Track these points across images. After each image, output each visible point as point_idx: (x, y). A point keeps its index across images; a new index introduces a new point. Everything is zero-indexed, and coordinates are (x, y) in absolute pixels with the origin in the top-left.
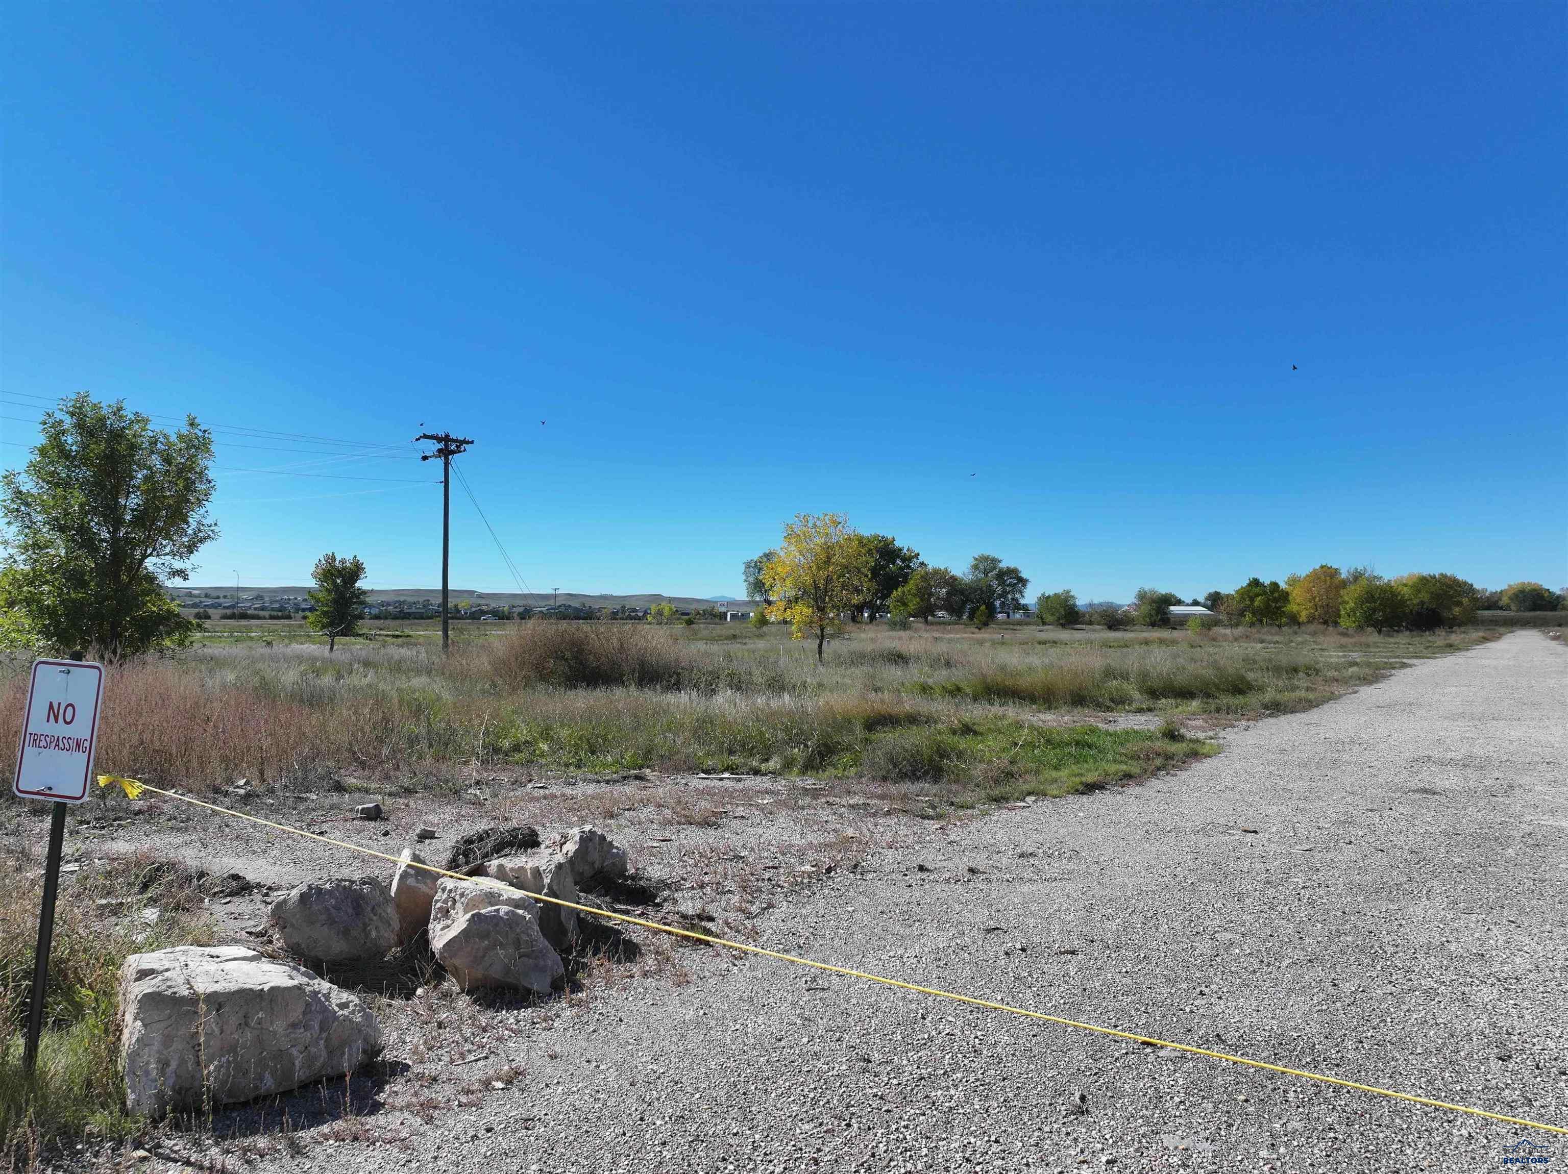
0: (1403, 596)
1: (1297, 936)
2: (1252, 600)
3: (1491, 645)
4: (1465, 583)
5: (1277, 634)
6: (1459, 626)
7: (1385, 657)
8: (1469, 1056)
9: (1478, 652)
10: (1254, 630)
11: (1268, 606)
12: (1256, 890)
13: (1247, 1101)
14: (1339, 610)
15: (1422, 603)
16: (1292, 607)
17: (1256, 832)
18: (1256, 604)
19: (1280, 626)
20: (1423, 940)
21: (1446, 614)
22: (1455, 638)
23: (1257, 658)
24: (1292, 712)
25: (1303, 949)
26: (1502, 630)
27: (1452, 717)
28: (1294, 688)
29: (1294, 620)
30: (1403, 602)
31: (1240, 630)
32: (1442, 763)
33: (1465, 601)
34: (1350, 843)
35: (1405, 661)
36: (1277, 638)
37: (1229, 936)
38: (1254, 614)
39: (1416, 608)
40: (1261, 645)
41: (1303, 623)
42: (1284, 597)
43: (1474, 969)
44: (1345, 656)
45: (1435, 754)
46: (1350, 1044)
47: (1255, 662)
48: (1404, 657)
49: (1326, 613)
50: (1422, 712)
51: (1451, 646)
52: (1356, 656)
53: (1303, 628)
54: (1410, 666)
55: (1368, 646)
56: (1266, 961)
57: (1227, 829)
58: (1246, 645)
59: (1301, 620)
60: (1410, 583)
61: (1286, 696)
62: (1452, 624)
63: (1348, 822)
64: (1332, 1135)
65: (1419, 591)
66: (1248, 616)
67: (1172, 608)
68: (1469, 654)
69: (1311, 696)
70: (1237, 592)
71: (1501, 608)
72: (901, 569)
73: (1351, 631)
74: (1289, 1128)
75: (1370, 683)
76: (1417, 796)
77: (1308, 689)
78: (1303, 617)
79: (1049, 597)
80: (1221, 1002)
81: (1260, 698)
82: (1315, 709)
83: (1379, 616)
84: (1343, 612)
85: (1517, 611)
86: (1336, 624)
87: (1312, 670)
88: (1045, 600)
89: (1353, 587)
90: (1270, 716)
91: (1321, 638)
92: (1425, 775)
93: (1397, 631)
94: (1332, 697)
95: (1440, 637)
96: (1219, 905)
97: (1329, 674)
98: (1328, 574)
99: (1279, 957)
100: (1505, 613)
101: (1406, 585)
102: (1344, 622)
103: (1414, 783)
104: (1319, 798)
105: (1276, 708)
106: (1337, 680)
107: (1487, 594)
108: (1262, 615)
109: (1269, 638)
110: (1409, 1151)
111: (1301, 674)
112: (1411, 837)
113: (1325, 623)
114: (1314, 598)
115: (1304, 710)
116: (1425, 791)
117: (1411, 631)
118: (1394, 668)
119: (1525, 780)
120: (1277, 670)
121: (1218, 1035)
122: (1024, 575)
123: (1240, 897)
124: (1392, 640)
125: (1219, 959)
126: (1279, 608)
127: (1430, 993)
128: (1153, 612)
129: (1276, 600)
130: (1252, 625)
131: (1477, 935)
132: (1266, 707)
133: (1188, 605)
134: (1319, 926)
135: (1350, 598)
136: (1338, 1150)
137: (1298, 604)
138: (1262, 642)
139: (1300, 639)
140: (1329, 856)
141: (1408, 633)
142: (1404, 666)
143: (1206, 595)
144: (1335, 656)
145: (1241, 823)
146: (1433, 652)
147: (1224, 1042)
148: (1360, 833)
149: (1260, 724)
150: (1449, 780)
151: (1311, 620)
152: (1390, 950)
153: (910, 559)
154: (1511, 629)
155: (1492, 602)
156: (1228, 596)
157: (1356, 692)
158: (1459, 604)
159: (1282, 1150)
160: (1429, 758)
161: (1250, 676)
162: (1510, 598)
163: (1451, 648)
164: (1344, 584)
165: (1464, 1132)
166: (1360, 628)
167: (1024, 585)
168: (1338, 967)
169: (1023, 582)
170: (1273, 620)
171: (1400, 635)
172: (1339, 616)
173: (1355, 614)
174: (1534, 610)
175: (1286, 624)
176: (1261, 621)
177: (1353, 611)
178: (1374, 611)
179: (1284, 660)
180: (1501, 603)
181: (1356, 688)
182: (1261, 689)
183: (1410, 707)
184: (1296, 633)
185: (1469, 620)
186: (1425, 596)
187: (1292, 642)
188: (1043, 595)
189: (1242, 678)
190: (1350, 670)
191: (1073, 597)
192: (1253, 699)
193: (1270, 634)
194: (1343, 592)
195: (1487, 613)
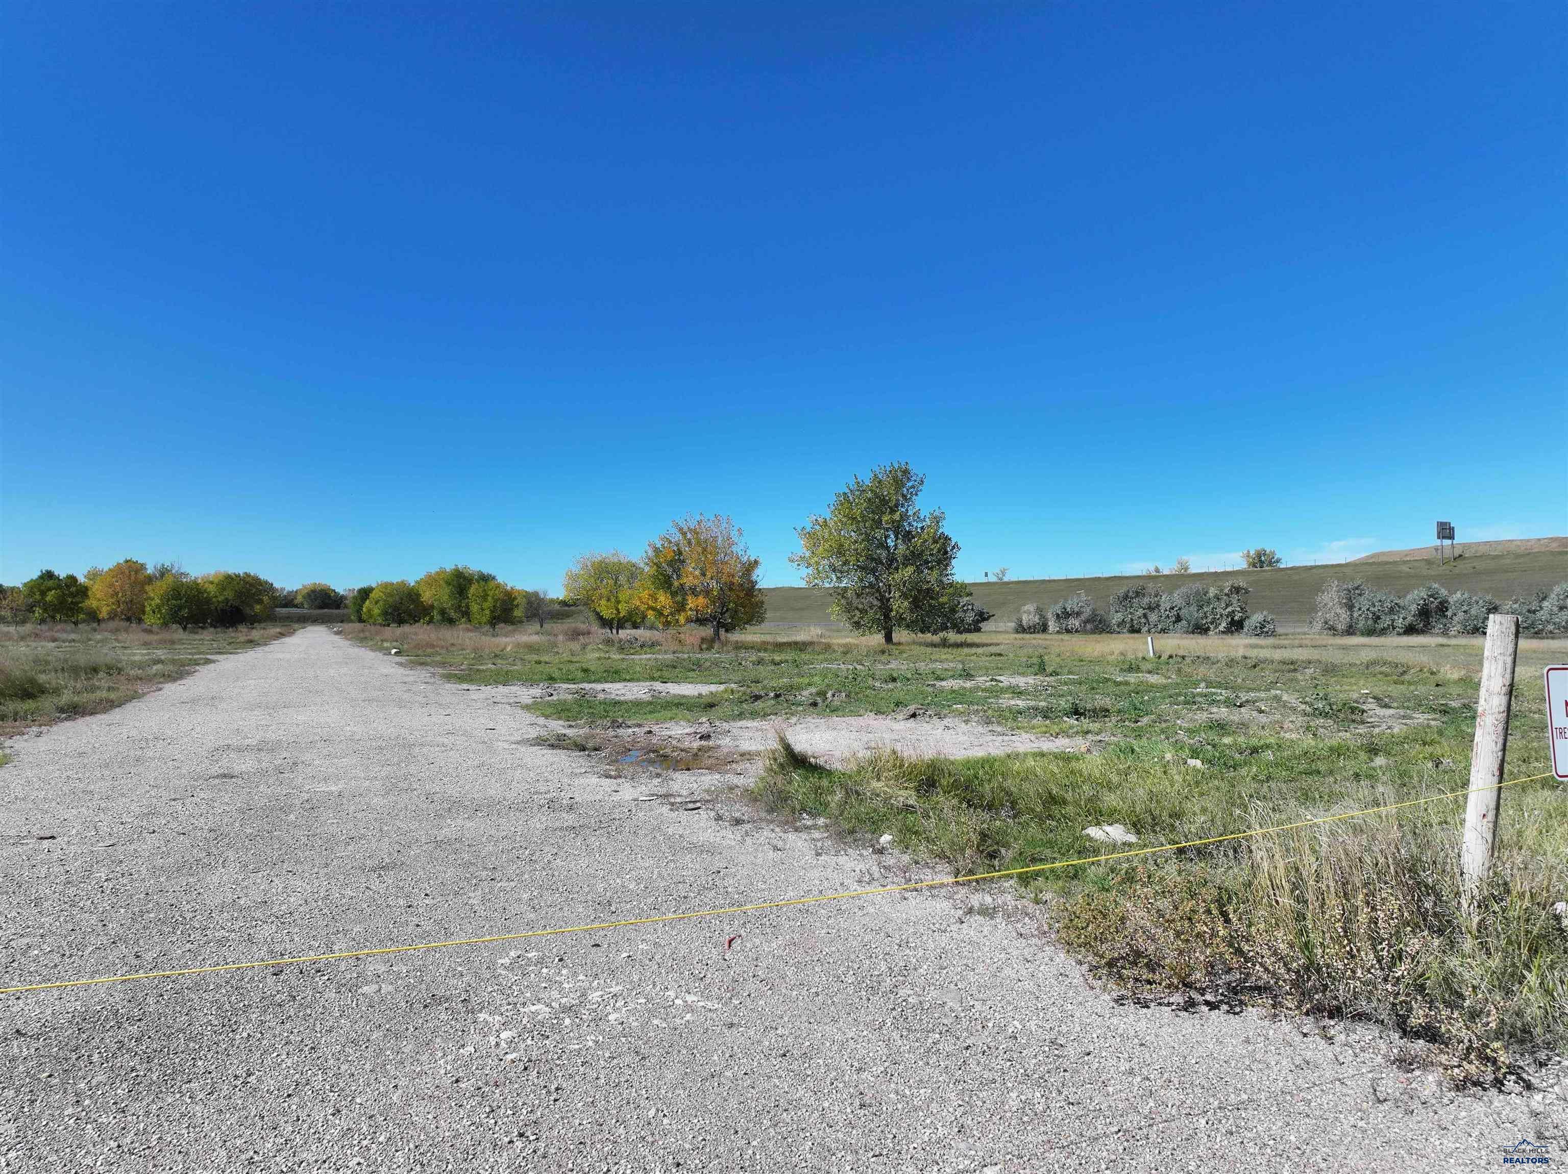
0: (209, 593)
1: (100, 924)
2: (43, 593)
3: (287, 640)
4: (266, 582)
5: (73, 632)
6: (259, 622)
7: (190, 654)
8: (252, 979)
9: (276, 645)
10: (44, 627)
11: (62, 602)
12: (55, 892)
13: (50, 1076)
14: (144, 607)
15: (227, 600)
16: (91, 603)
17: (53, 837)
18: (48, 598)
19: (76, 623)
20: (218, 901)
21: (247, 611)
22: (256, 634)
23: (50, 658)
24: (92, 714)
25: (106, 935)
26: (296, 626)
27: (251, 708)
28: (94, 689)
29: (93, 617)
30: (208, 601)
31: (28, 627)
32: (239, 750)
33: (265, 598)
34: (154, 832)
35: (209, 657)
36: (73, 636)
37: (26, 940)
38: (45, 610)
39: (221, 605)
40: (53, 644)
41: (104, 620)
42: (83, 591)
44: (149, 654)
45: (234, 741)
47: (47, 663)
48: (207, 654)
49: (129, 609)
50: (224, 705)
51: (251, 641)
52: (161, 653)
53: (103, 625)
54: (213, 661)
55: (173, 642)
56: (68, 953)
57: (19, 840)
58: (34, 644)
59: (101, 616)
60: (216, 581)
61: (85, 697)
62: (253, 621)
63: (153, 813)
65: (224, 589)
66: (38, 612)
68: (266, 648)
69: (113, 696)
70: (25, 585)
71: (296, 606)
73: (155, 628)
74: (94, 1082)
75: (175, 680)
76: (217, 781)
77: (109, 689)
78: (104, 614)
80: (20, 1002)
81: (55, 701)
82: (117, 710)
83: (185, 612)
84: (148, 609)
85: (310, 608)
86: (140, 621)
87: (114, 670)
89: (158, 583)
90: (66, 719)
91: (123, 636)
92: (224, 762)
93: (202, 628)
94: (135, 696)
95: (242, 633)
96: (14, 914)
97: (132, 672)
98: (132, 569)
99: (80, 947)
100: (298, 610)
101: (212, 583)
102: (150, 619)
103: (215, 770)
104: (123, 795)
105: (74, 711)
106: (141, 679)
107: (285, 593)
108: (56, 610)
109: (64, 636)
111: (101, 675)
112: (211, 818)
113: (128, 619)
114: (117, 594)
115: (105, 711)
116: (225, 776)
117: (215, 627)
118: (198, 664)
119: (307, 757)
120: (75, 671)
121: (18, 1031)
123: (37, 902)
124: (197, 637)
125: (15, 965)
126: (77, 603)
127: (221, 942)
129: (73, 595)
130: (43, 621)
131: (262, 887)
132: (62, 710)
134: (122, 911)
135: (155, 594)
136: (138, 1084)
137: (99, 600)
138: (54, 640)
139: (99, 637)
140: (133, 847)
141: (212, 629)
142: (208, 662)
144: (139, 654)
145: (36, 831)
146: (235, 647)
147: (24, 1035)
148: (164, 822)
149: (55, 728)
150: (245, 764)
151: (112, 616)
152: (189, 916)
154: (302, 625)
155: (288, 601)
156: (13, 589)
157: (160, 689)
158: (260, 602)
159: (87, 1102)
160: (228, 746)
161: (42, 678)
162: (304, 597)
163: (252, 643)
164: (150, 580)
166: (165, 625)
170: (68, 616)
171: (205, 632)
172: (144, 612)
173: (160, 611)
174: (321, 607)
175: (84, 621)
176: (53, 617)
177: (158, 607)
178: (180, 608)
179: (82, 659)
180: (296, 602)
181: (160, 686)
182: (57, 691)
183: (213, 700)
184: (95, 630)
185: (269, 618)
186: (229, 594)
187: (90, 640)
189: (32, 681)
190: (155, 667)
192: (47, 703)
193: (64, 631)
194: (148, 588)
195: (284, 610)
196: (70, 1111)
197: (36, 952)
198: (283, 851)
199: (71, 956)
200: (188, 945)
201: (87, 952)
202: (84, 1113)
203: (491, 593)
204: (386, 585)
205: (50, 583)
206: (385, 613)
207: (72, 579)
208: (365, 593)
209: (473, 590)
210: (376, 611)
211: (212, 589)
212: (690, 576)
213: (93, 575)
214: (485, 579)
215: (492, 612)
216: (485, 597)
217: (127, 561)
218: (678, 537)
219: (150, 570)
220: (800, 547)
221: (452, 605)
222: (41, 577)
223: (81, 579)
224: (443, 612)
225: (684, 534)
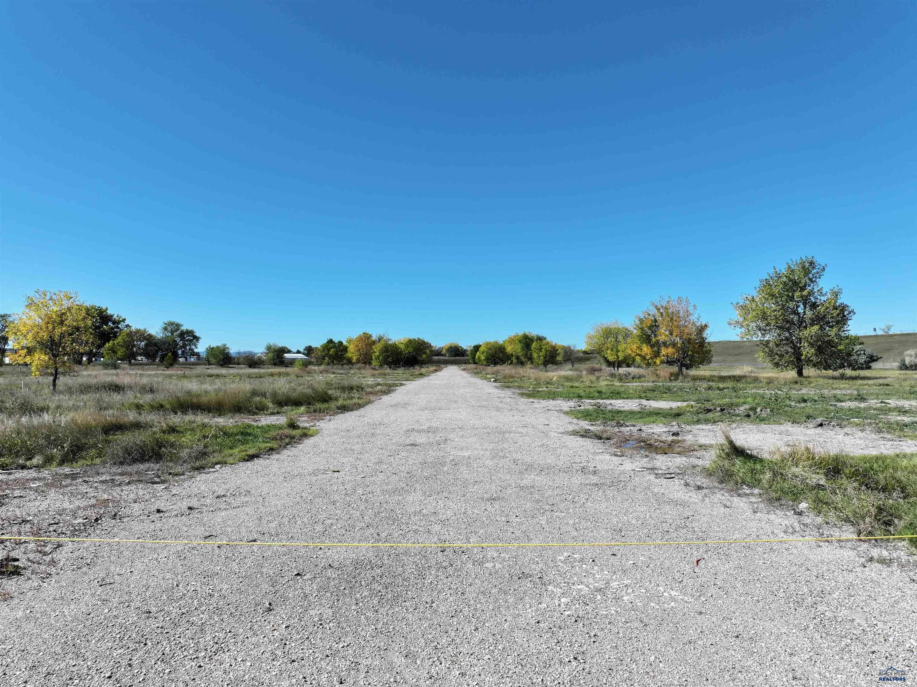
0: (401, 349)
1: (361, 517)
2: (329, 350)
3: (438, 373)
4: (428, 343)
5: (342, 369)
6: (425, 364)
7: (393, 381)
8: (431, 552)
9: (433, 376)
10: (330, 367)
11: (337, 354)
12: (341, 499)
13: (345, 589)
14: (372, 357)
15: (409, 353)
16: (349, 355)
17: (338, 471)
18: (331, 353)
19: (342, 365)
20: (413, 510)
21: (419, 358)
22: (423, 370)
23: (332, 382)
24: (351, 411)
25: (364, 522)
26: (443, 366)
27: (422, 409)
28: (352, 398)
29: (349, 362)
30: (401, 353)
31: (322, 367)
32: (419, 432)
33: (428, 351)
34: (382, 472)
35: (402, 382)
36: (341, 371)
37: (330, 521)
38: (330, 359)
39: (407, 355)
40: (333, 375)
41: (354, 363)
42: (345, 349)
43: (432, 519)
44: (374, 381)
45: (416, 427)
46: (385, 557)
47: (332, 384)
48: (401, 380)
49: (365, 358)
50: (410, 408)
51: (421, 374)
52: (380, 380)
53: (354, 366)
54: (404, 385)
55: (385, 375)
56: (348, 530)
57: (325, 472)
58: (326, 375)
59: (353, 362)
60: (404, 343)
61: (348, 402)
62: (422, 363)
63: (380, 462)
64: (380, 594)
65: (408, 347)
66: (327, 359)
67: (286, 355)
68: (429, 378)
69: (360, 402)
70: (321, 346)
71: (443, 355)
72: (112, 328)
73: (377, 367)
74: (363, 595)
75: (387, 394)
76: (409, 447)
77: (359, 398)
78: (354, 360)
79: (213, 348)
80: (330, 551)
81: (336, 404)
82: (362, 408)
83: (390, 359)
84: (373, 357)
85: (449, 356)
86: (370, 364)
87: (360, 388)
88: (211, 351)
89: (378, 344)
90: (341, 413)
91: (363, 371)
92: (412, 438)
93: (398, 367)
94: (369, 402)
95: (417, 370)
96: (325, 508)
97: (368, 390)
98: (366, 337)
99: (354, 527)
100: (444, 358)
101: (402, 344)
102: (375, 363)
103: (408, 441)
104: (367, 452)
105: (344, 409)
106: (372, 393)
107: (437, 348)
108: (334, 359)
109: (338, 371)
110: (409, 593)
111: (355, 391)
112: (407, 466)
113: (365, 363)
114: (360, 350)
115: (357, 409)
116: (412, 445)
117: (404, 367)
118: (397, 386)
119: (451, 436)
120: (343, 389)
121: (330, 565)
122: (197, 334)
123: (334, 503)
124: (396, 372)
125: (327, 532)
126: (343, 355)
127: (416, 532)
128: (275, 357)
129: (341, 351)
130: (328, 364)
131: (433, 505)
132: (339, 408)
133: (294, 353)
134: (370, 511)
135: (377, 349)
136: (382, 599)
137: (352, 353)
138: (334, 373)
139: (352, 372)
140: (373, 479)
141: (403, 368)
142: (402, 385)
143: (304, 348)
144: (370, 381)
145: (331, 467)
146: (414, 377)
147: (332, 567)
148: (386, 467)
149: (336, 417)
150: (421, 439)
151: (358, 361)
152: (400, 516)
153: (119, 322)
154: (446, 365)
155: (438, 353)
156: (316, 348)
157: (381, 399)
158: (425, 353)
159: (361, 604)
160: (413, 429)
161: (330, 392)
162: (446, 351)
163: (422, 375)
164: (374, 343)
165: (429, 581)
166: (381, 366)
167: (197, 341)
168: (379, 527)
169: (197, 338)
170: (339, 361)
171: (400, 369)
172: (372, 359)
173: (379, 359)
174: (455, 356)
175: (346, 364)
176: (333, 362)
177: (378, 356)
178: (388, 357)
179: (346, 383)
180: (443, 353)
181: (381, 397)
182: (336, 399)
183: (405, 405)
184: (351, 368)
185: (429, 362)
186: (410, 349)
187: (349, 373)
188: (210, 347)
189: (326, 393)
190: (378, 387)
191: (228, 348)
192: (333, 405)
193: (338, 369)
194: (373, 347)
195: (436, 358)
196: (353, 607)
197: (335, 527)
198: (443, 486)
199: (350, 531)
200: (400, 531)
201: (356, 530)
202: (360, 610)
203: (544, 347)
204: (488, 344)
205: (331, 345)
206: (487, 359)
207: (341, 343)
208: (477, 348)
209: (534, 345)
210: (483, 358)
211: (402, 346)
212: (663, 335)
213: (349, 341)
214: (540, 339)
215: (545, 358)
216: (540, 349)
217: (364, 333)
218: (654, 311)
219: (374, 338)
220: (736, 315)
221: (523, 354)
222: (328, 342)
223: (345, 343)
224: (518, 358)
225: (658, 310)
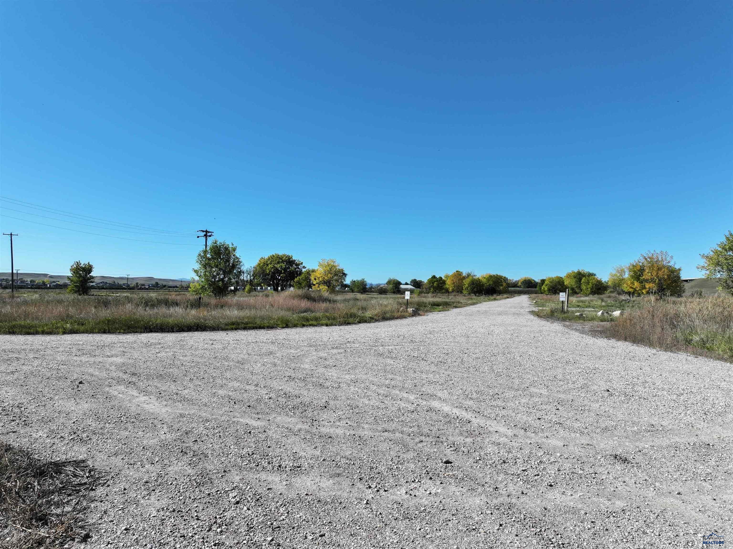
0: (484, 282)
2: (433, 283)
4: (504, 277)
6: (501, 293)
10: (434, 294)
11: (438, 286)
14: (463, 288)
16: (447, 286)
18: (435, 285)
19: (442, 293)
21: (497, 289)
26: (515, 294)
30: (483, 285)
33: (505, 284)
38: (434, 289)
39: (488, 287)
42: (444, 282)
49: (458, 288)
53: (451, 294)
59: (450, 291)
60: (486, 278)
65: (489, 281)
67: (401, 286)
70: (428, 280)
71: (517, 287)
72: (296, 269)
73: (467, 295)
85: (523, 288)
86: (461, 292)
89: (467, 279)
93: (481, 295)
98: (458, 274)
100: (519, 289)
102: (465, 292)
107: (512, 282)
108: (437, 289)
113: (458, 292)
114: (454, 283)
117: (486, 295)
126: (442, 286)
128: (394, 288)
129: (441, 284)
133: (405, 285)
143: (411, 281)
151: (453, 291)
154: (518, 294)
155: (513, 285)
156: (424, 282)
158: (502, 285)
162: (521, 283)
164: (464, 278)
170: (439, 291)
173: (468, 289)
174: (529, 288)
175: (445, 292)
178: (474, 288)
185: (505, 291)
186: (491, 283)
188: (353, 280)
191: (366, 281)
193: (439, 294)
194: (464, 281)
195: (511, 289)
203: (592, 281)
204: (550, 279)
205: (435, 280)
206: (549, 290)
208: (543, 281)
209: (584, 280)
210: (546, 289)
213: (447, 277)
214: (591, 275)
216: (588, 283)
217: (457, 271)
219: (464, 275)
221: (577, 286)
222: (432, 278)
223: (443, 278)
224: (573, 289)
